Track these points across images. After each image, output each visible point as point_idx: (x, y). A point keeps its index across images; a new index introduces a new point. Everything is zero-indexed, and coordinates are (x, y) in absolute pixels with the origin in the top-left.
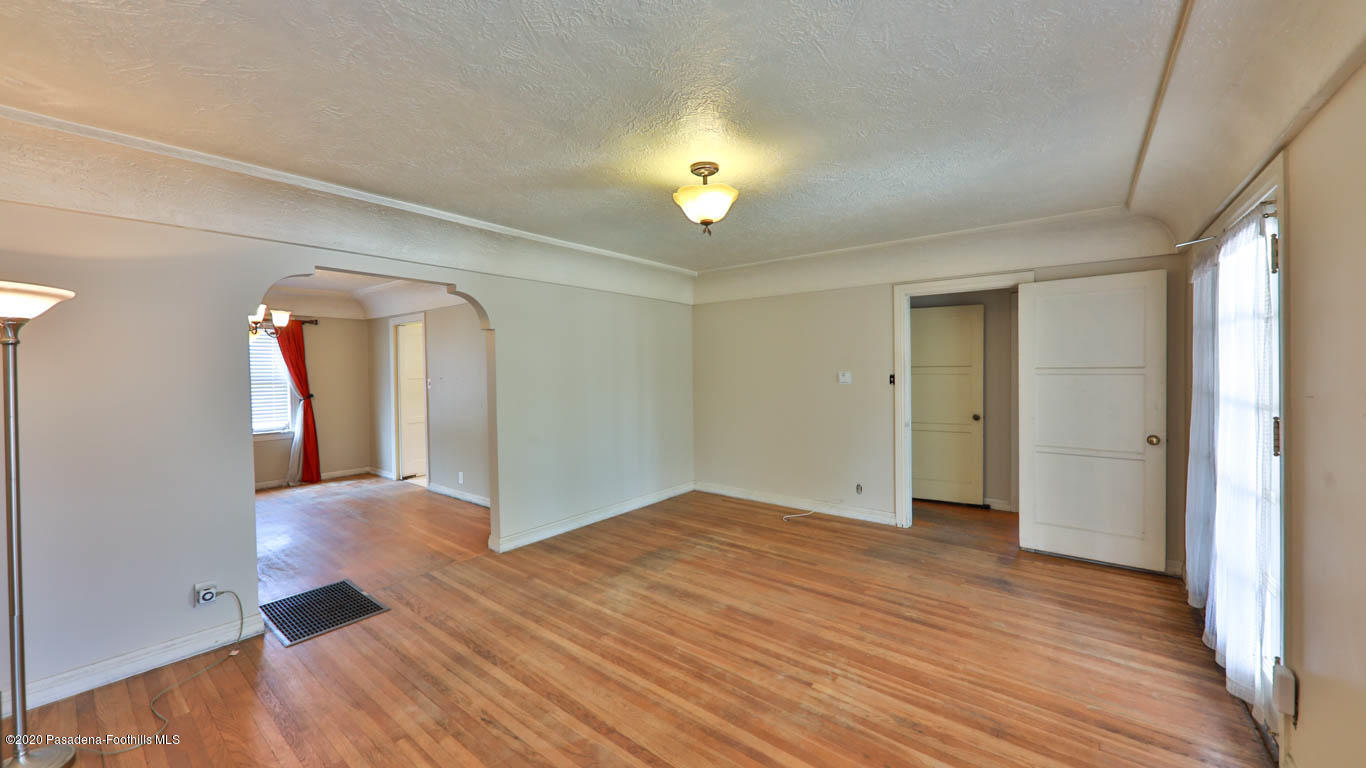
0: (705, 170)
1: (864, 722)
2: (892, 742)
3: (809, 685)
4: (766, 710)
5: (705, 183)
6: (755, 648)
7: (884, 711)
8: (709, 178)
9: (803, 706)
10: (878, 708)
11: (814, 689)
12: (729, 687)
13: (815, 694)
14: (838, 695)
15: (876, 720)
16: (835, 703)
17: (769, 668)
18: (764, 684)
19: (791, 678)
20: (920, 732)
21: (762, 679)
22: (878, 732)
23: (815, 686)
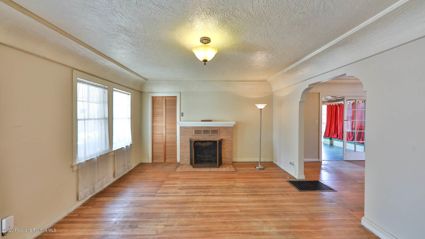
0: (206, 41)
3: (166, 226)
4: (176, 213)
6: (191, 231)
11: (164, 225)
12: (189, 214)
13: (163, 223)
14: (155, 227)
17: (181, 225)
18: (180, 220)
19: (173, 225)
21: (181, 221)
23: (163, 227)
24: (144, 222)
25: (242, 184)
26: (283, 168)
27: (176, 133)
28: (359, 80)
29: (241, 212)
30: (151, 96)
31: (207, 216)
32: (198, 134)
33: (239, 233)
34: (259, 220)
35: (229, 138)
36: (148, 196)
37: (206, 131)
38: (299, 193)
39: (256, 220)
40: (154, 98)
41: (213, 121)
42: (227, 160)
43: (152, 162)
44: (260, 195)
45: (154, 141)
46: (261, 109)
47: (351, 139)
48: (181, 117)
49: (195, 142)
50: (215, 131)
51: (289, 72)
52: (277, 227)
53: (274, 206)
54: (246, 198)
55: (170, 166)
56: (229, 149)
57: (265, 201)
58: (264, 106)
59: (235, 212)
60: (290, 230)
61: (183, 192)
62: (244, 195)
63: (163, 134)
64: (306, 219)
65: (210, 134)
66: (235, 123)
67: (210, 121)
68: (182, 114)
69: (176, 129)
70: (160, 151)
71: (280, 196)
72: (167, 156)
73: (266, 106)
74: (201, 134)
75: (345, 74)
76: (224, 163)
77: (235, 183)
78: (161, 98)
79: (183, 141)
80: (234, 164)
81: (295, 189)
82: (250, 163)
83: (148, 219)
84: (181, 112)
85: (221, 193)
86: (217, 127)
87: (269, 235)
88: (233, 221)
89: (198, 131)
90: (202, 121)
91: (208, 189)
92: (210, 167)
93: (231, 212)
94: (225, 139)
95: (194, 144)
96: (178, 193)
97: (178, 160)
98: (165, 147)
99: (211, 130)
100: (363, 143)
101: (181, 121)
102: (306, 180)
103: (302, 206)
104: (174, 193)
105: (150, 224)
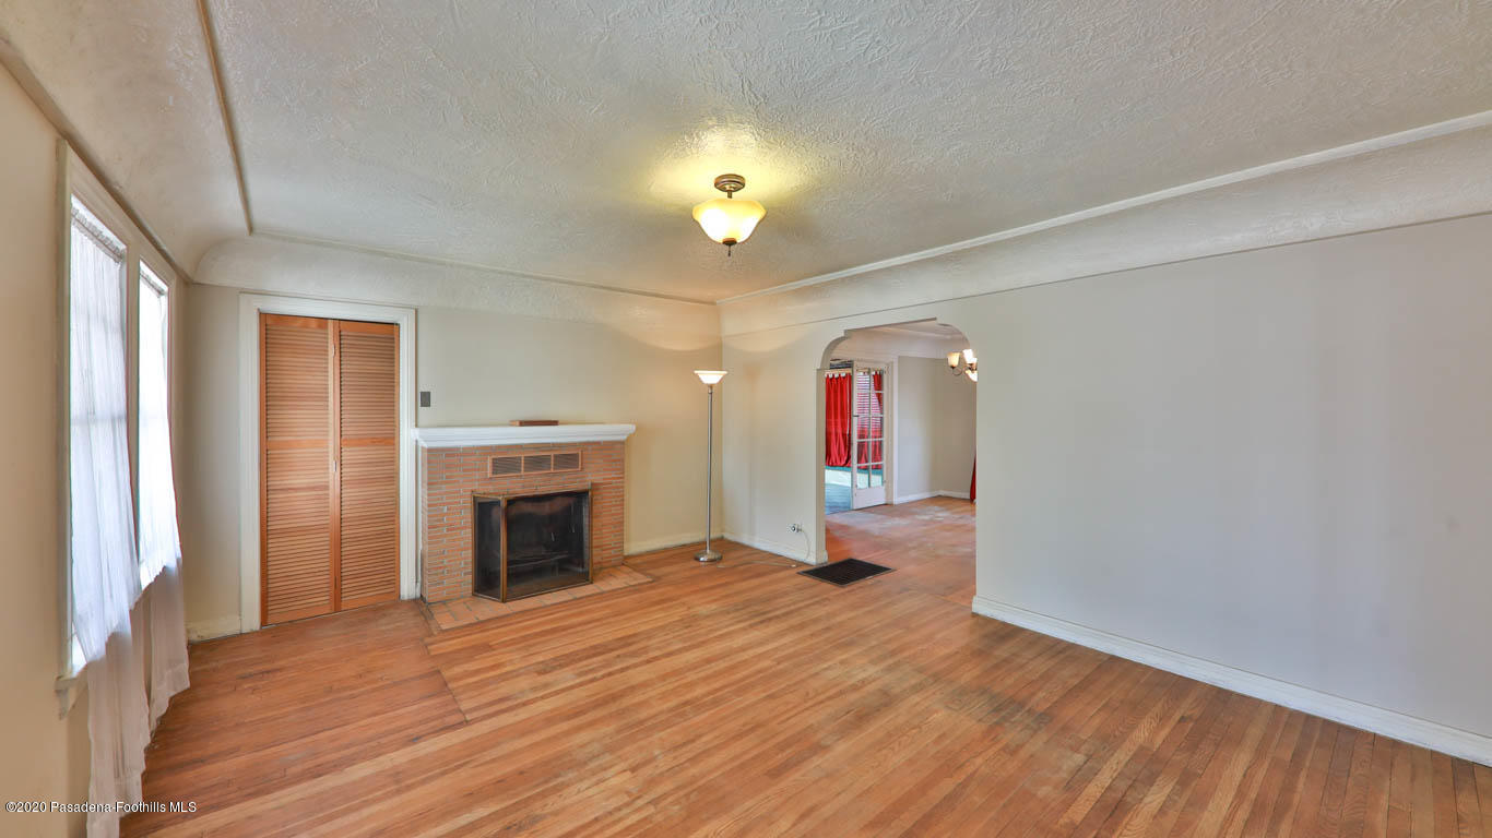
0: (730, 184)
1: (557, 789)
2: (520, 798)
3: (633, 770)
4: (619, 731)
5: (730, 196)
7: (556, 813)
8: (734, 194)
9: (607, 754)
10: (563, 809)
11: (625, 771)
12: (663, 718)
13: (617, 769)
14: (602, 786)
15: (550, 800)
16: (594, 779)
17: (675, 748)
18: (654, 739)
19: (651, 760)
20: (509, 828)
21: (661, 740)
22: (538, 794)
23: (628, 774)
24: (543, 795)
25: (714, 606)
26: (763, 547)
27: (393, 478)
28: (960, 333)
29: (778, 664)
30: (256, 311)
31: (715, 703)
32: (506, 472)
33: (822, 702)
34: (829, 663)
35: (614, 478)
36: (442, 729)
37: (538, 459)
38: (842, 590)
39: (825, 666)
40: (269, 322)
41: (565, 423)
42: (606, 554)
43: (264, 622)
44: (777, 617)
45: (273, 525)
46: (711, 386)
47: (843, 463)
48: (422, 410)
49: (511, 502)
50: (568, 457)
51: (802, 293)
52: (873, 662)
53: (828, 629)
54: (755, 635)
55: (383, 621)
56: (613, 515)
57: (802, 626)
58: (720, 377)
59: (765, 670)
60: (896, 659)
61: (566, 677)
62: (744, 629)
63: (326, 488)
64: (900, 631)
65: (552, 471)
66: (631, 428)
67: (554, 423)
68: (425, 399)
69: (393, 461)
70: (309, 564)
71: (817, 606)
72: (346, 584)
73: (724, 376)
74: (520, 471)
75: (935, 319)
76: (599, 566)
77: (689, 608)
78: (314, 324)
79: (444, 504)
80: (629, 563)
81: (829, 585)
82: (672, 553)
83: (546, 782)
84: (422, 389)
85: (685, 642)
86: (573, 445)
87: (874, 680)
88: (783, 686)
89: (504, 461)
90: (523, 423)
91: (630, 644)
92: (563, 585)
93: (760, 671)
94: (602, 484)
95: (507, 511)
96: (546, 686)
97: (408, 587)
98: (339, 542)
99: (555, 456)
100: (878, 468)
101: (419, 424)
102: (833, 562)
103: (870, 612)
104: (534, 689)
105: (573, 789)
